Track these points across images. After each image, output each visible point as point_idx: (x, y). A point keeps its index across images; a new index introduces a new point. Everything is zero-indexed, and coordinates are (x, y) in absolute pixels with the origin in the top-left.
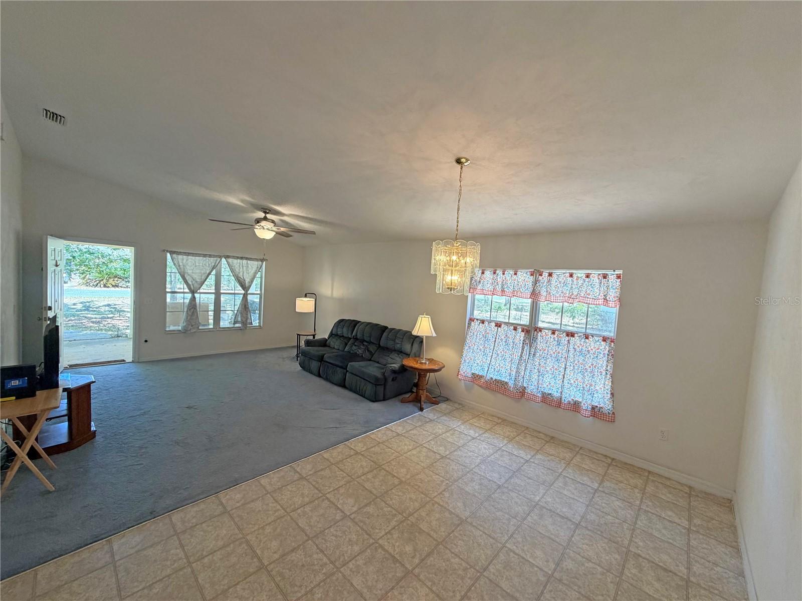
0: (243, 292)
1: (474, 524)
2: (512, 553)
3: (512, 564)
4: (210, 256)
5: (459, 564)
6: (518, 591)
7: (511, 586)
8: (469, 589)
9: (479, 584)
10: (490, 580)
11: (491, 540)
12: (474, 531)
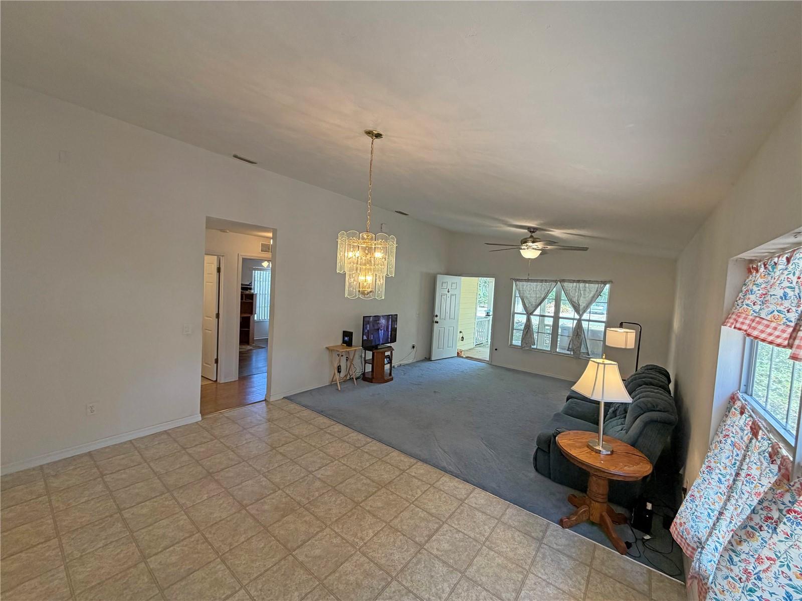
0: (577, 317)
1: (283, 562)
2: (230, 593)
3: (216, 588)
4: (546, 281)
5: (237, 541)
6: (186, 585)
7: (194, 580)
8: (211, 545)
9: (211, 553)
10: (210, 562)
11: (255, 575)
12: (273, 560)
